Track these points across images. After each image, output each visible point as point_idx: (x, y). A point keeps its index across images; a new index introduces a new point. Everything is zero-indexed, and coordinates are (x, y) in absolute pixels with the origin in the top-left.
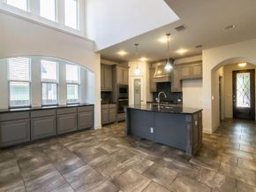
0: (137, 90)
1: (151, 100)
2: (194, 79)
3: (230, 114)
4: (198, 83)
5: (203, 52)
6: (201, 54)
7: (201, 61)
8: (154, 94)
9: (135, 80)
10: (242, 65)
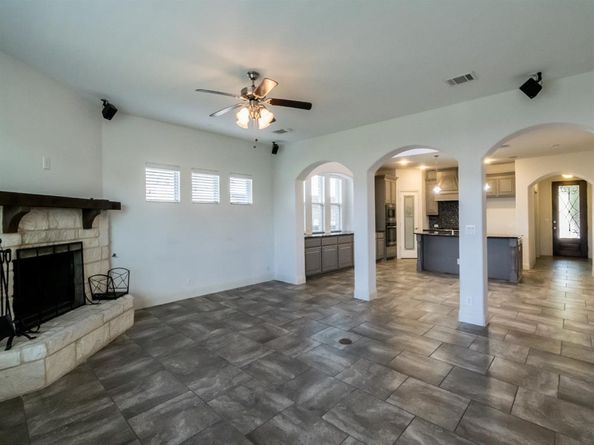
0: (409, 213)
1: (427, 228)
2: (501, 197)
3: (548, 250)
4: (507, 202)
5: (517, 161)
6: (514, 162)
7: (514, 173)
8: (431, 218)
9: (406, 197)
10: (568, 177)
